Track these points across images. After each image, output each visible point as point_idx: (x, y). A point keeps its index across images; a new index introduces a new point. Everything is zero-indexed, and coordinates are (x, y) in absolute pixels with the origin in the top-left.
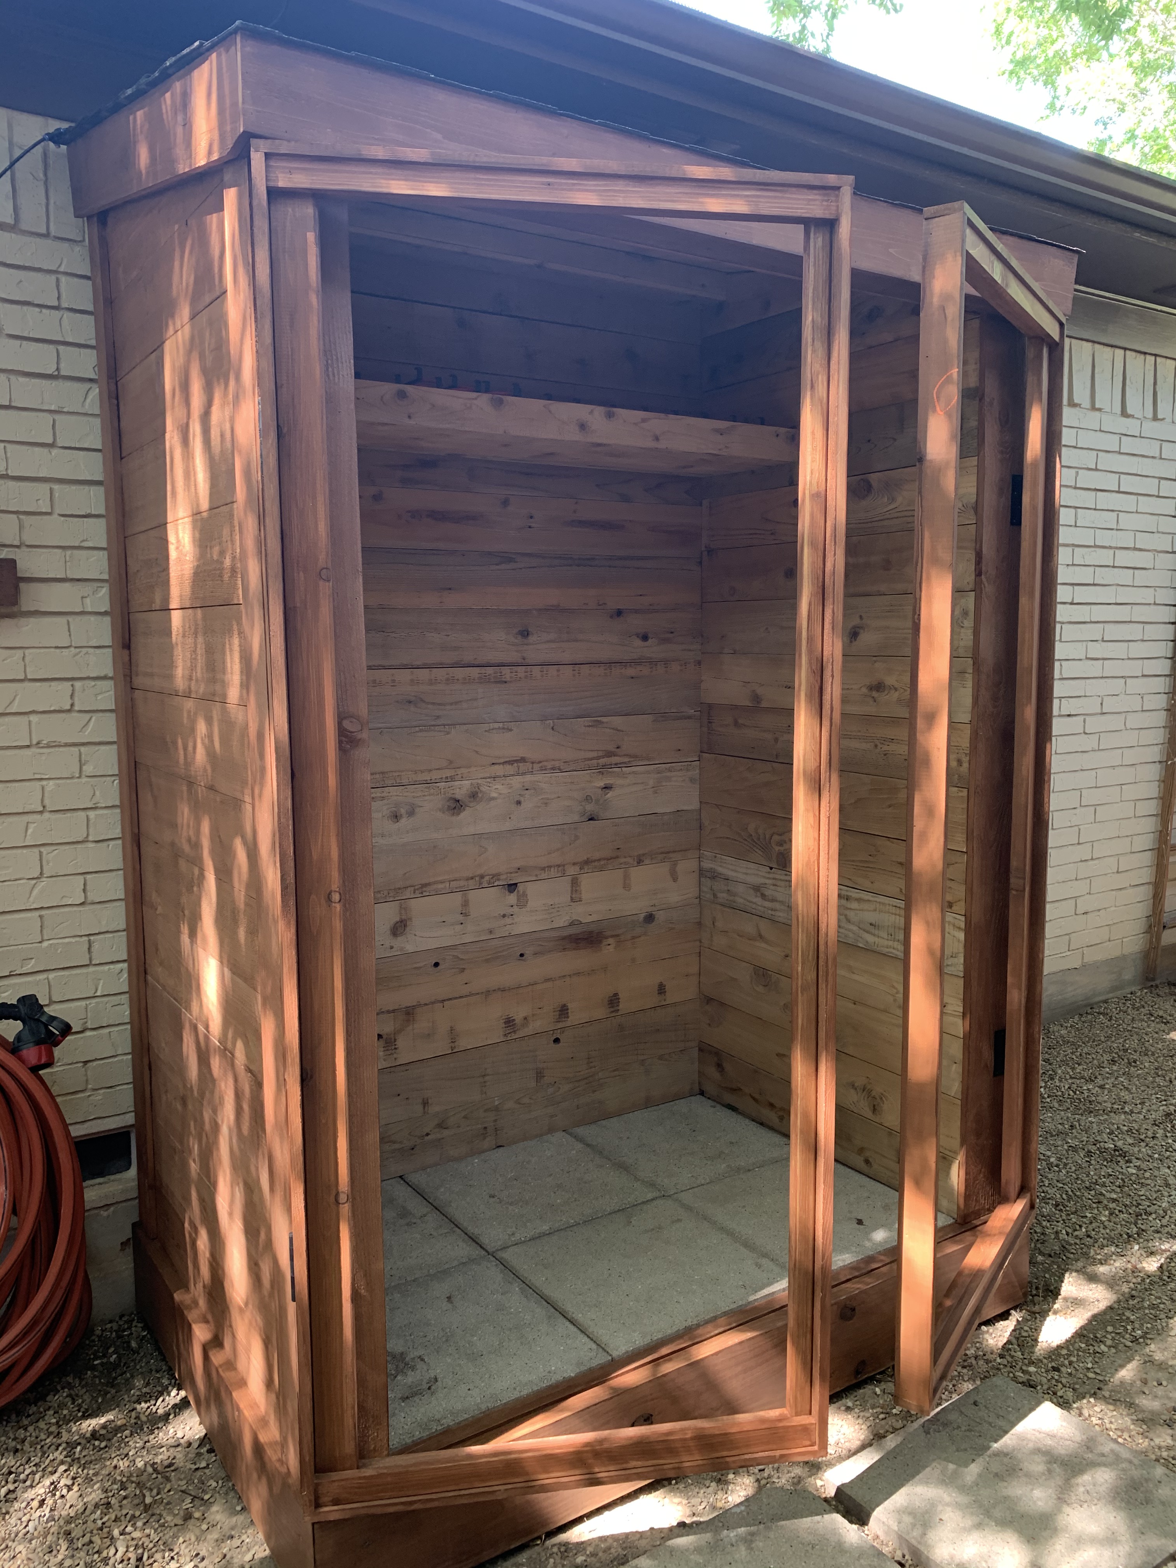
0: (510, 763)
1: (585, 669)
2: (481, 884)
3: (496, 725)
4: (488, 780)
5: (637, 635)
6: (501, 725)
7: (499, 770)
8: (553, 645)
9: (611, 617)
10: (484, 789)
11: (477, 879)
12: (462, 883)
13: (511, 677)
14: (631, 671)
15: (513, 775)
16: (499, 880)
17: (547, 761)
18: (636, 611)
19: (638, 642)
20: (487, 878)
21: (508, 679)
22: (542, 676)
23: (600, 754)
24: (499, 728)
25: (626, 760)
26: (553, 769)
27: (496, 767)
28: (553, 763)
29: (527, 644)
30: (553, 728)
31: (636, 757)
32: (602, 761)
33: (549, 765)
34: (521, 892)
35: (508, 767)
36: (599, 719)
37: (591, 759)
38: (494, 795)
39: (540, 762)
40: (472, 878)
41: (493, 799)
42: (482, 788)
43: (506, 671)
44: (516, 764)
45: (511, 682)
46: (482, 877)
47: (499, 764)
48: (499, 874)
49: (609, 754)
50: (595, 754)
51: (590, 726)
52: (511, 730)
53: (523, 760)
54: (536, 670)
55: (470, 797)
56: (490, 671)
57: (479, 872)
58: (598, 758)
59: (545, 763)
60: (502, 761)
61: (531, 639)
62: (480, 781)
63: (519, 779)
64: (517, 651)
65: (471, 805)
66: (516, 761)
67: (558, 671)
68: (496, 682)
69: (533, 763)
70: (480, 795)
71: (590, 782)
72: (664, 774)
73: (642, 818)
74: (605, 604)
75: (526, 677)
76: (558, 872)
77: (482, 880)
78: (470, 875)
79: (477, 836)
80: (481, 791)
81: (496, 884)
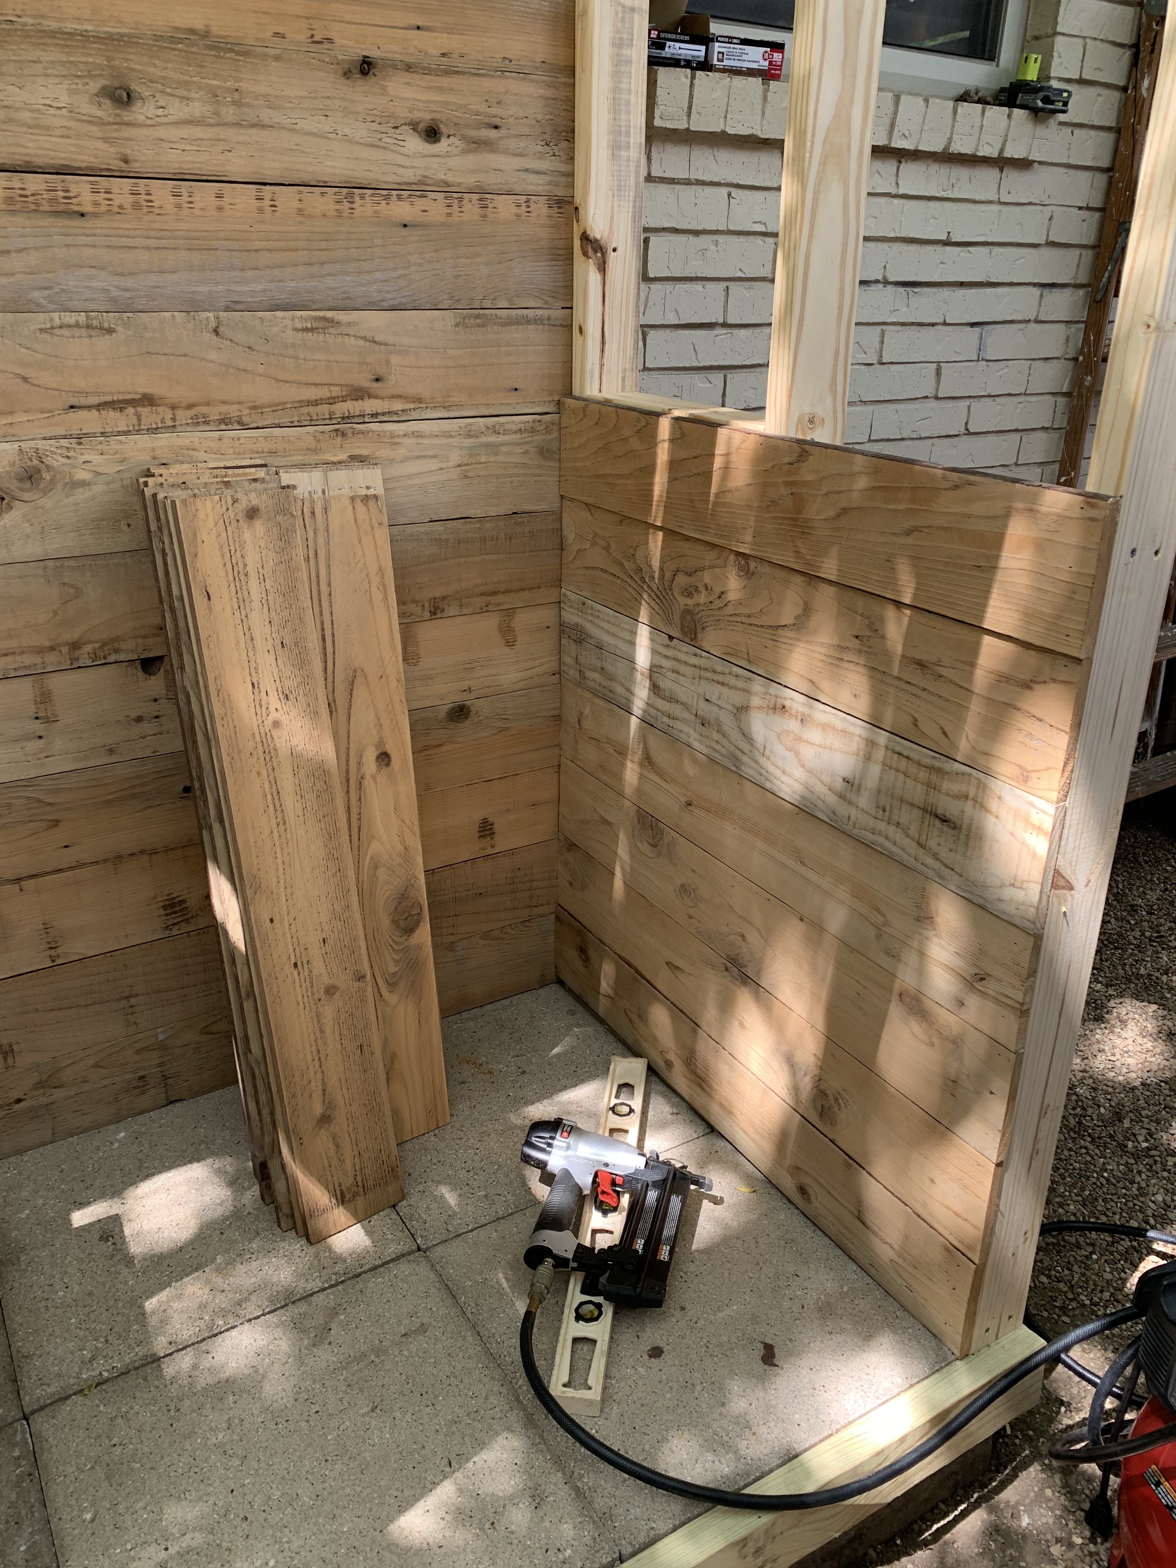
0: (118, 405)
1: (287, 197)
2: (73, 660)
3: (69, 318)
4: (64, 443)
5: (414, 126)
6: (82, 318)
7: (89, 421)
8: (198, 132)
9: (347, 74)
10: (57, 461)
11: (65, 650)
12: (28, 659)
13: (96, 204)
14: (402, 210)
15: (126, 433)
16: (116, 651)
17: (208, 404)
18: (409, 68)
19: (415, 144)
20: (89, 648)
21: (88, 208)
22: (179, 206)
23: (336, 391)
24: (77, 325)
25: (398, 406)
26: (224, 421)
27: (83, 414)
28: (224, 409)
29: (129, 124)
30: (216, 331)
31: (420, 400)
32: (341, 408)
33: (214, 413)
35: (112, 414)
36: (329, 314)
37: (316, 403)
38: (82, 475)
39: (190, 407)
40: (52, 649)
41: (83, 484)
42: (49, 461)
43: (80, 187)
44: (130, 410)
45: (96, 215)
46: (75, 646)
47: (89, 407)
48: (117, 639)
49: (359, 394)
50: (323, 393)
51: (306, 330)
52: (110, 331)
53: (149, 400)
54: (161, 192)
55: (21, 480)
56: (35, 183)
57: (70, 635)
58: (332, 401)
59: (204, 410)
60: (94, 400)
61: (141, 112)
62: (41, 444)
63: (144, 441)
64: (106, 140)
65: (26, 496)
66: (132, 402)
67: (219, 196)
68: (56, 214)
69: (174, 408)
70: (47, 476)
71: (315, 451)
72: (483, 439)
73: (437, 526)
74: (330, 40)
75: (136, 206)
77: (77, 653)
78: (47, 643)
79: (50, 564)
80: (48, 466)
81: (112, 658)
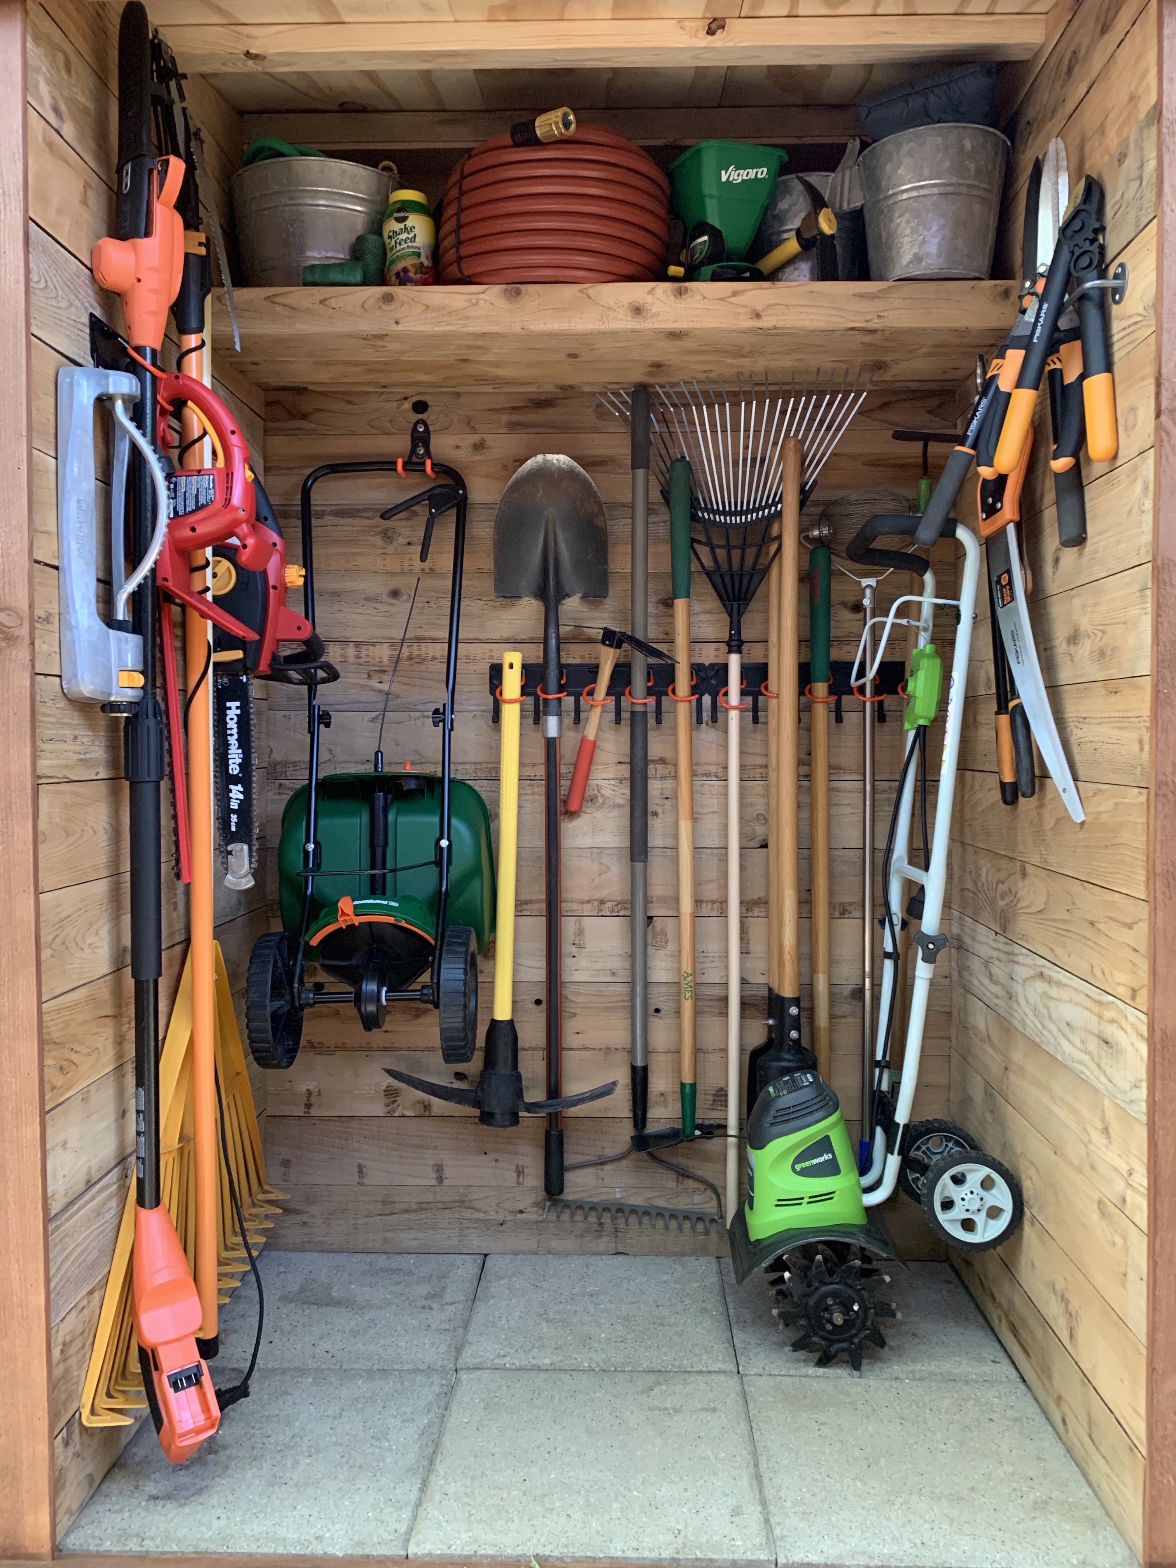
2: (600, 910)
4: (613, 782)
5: (844, 604)
10: (606, 792)
11: (596, 903)
12: (575, 907)
16: (625, 909)
19: (845, 614)
20: (609, 904)
26: (708, 775)
27: (624, 766)
28: (709, 768)
30: (707, 723)
33: (702, 770)
34: (658, 929)
37: (765, 766)
38: (620, 801)
40: (588, 902)
42: (603, 792)
46: (602, 902)
57: (600, 895)
62: (600, 783)
63: (658, 784)
64: (657, 624)
65: (588, 810)
66: (653, 761)
67: (717, 650)
70: (600, 800)
71: (763, 796)
76: (712, 910)
77: (603, 907)
78: (586, 898)
79: (595, 851)
80: (602, 795)
81: (621, 913)
